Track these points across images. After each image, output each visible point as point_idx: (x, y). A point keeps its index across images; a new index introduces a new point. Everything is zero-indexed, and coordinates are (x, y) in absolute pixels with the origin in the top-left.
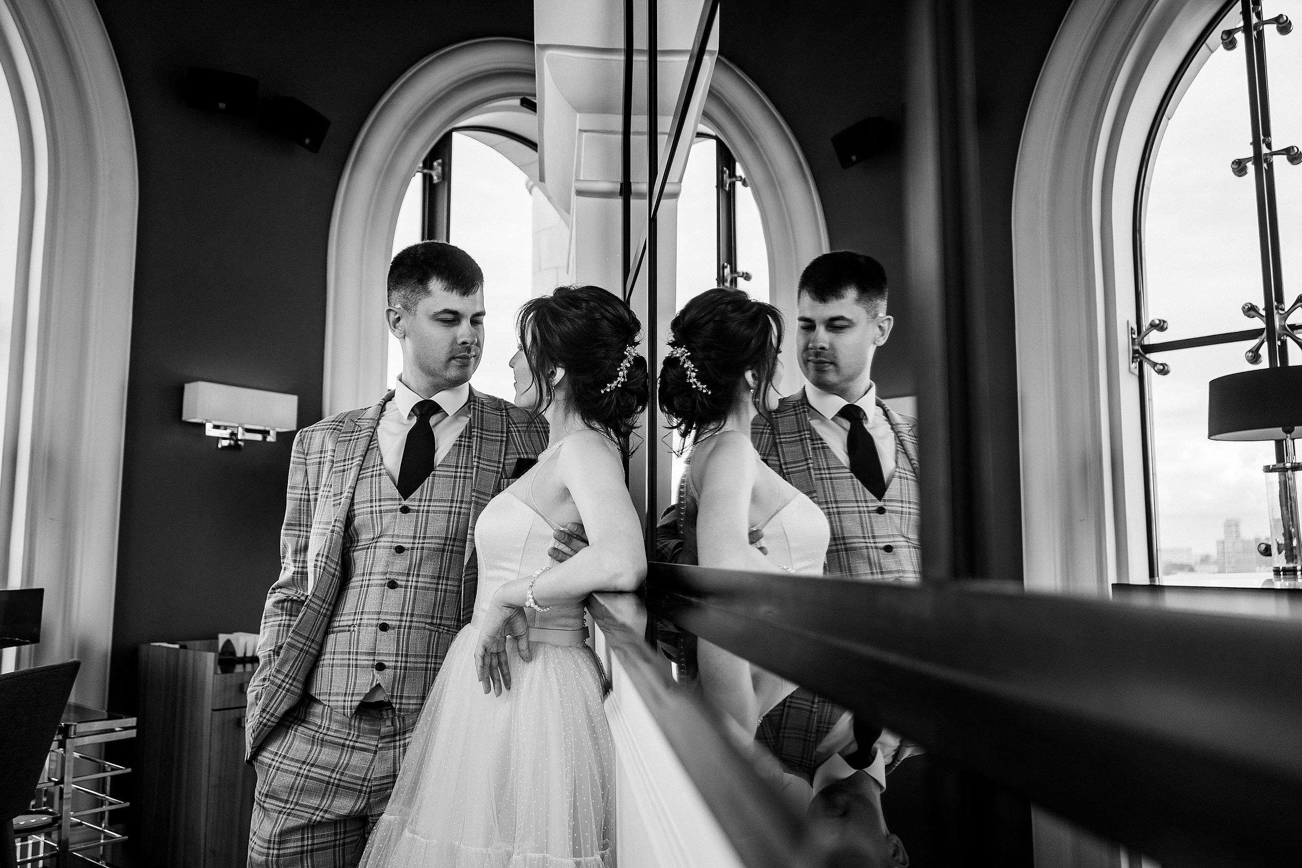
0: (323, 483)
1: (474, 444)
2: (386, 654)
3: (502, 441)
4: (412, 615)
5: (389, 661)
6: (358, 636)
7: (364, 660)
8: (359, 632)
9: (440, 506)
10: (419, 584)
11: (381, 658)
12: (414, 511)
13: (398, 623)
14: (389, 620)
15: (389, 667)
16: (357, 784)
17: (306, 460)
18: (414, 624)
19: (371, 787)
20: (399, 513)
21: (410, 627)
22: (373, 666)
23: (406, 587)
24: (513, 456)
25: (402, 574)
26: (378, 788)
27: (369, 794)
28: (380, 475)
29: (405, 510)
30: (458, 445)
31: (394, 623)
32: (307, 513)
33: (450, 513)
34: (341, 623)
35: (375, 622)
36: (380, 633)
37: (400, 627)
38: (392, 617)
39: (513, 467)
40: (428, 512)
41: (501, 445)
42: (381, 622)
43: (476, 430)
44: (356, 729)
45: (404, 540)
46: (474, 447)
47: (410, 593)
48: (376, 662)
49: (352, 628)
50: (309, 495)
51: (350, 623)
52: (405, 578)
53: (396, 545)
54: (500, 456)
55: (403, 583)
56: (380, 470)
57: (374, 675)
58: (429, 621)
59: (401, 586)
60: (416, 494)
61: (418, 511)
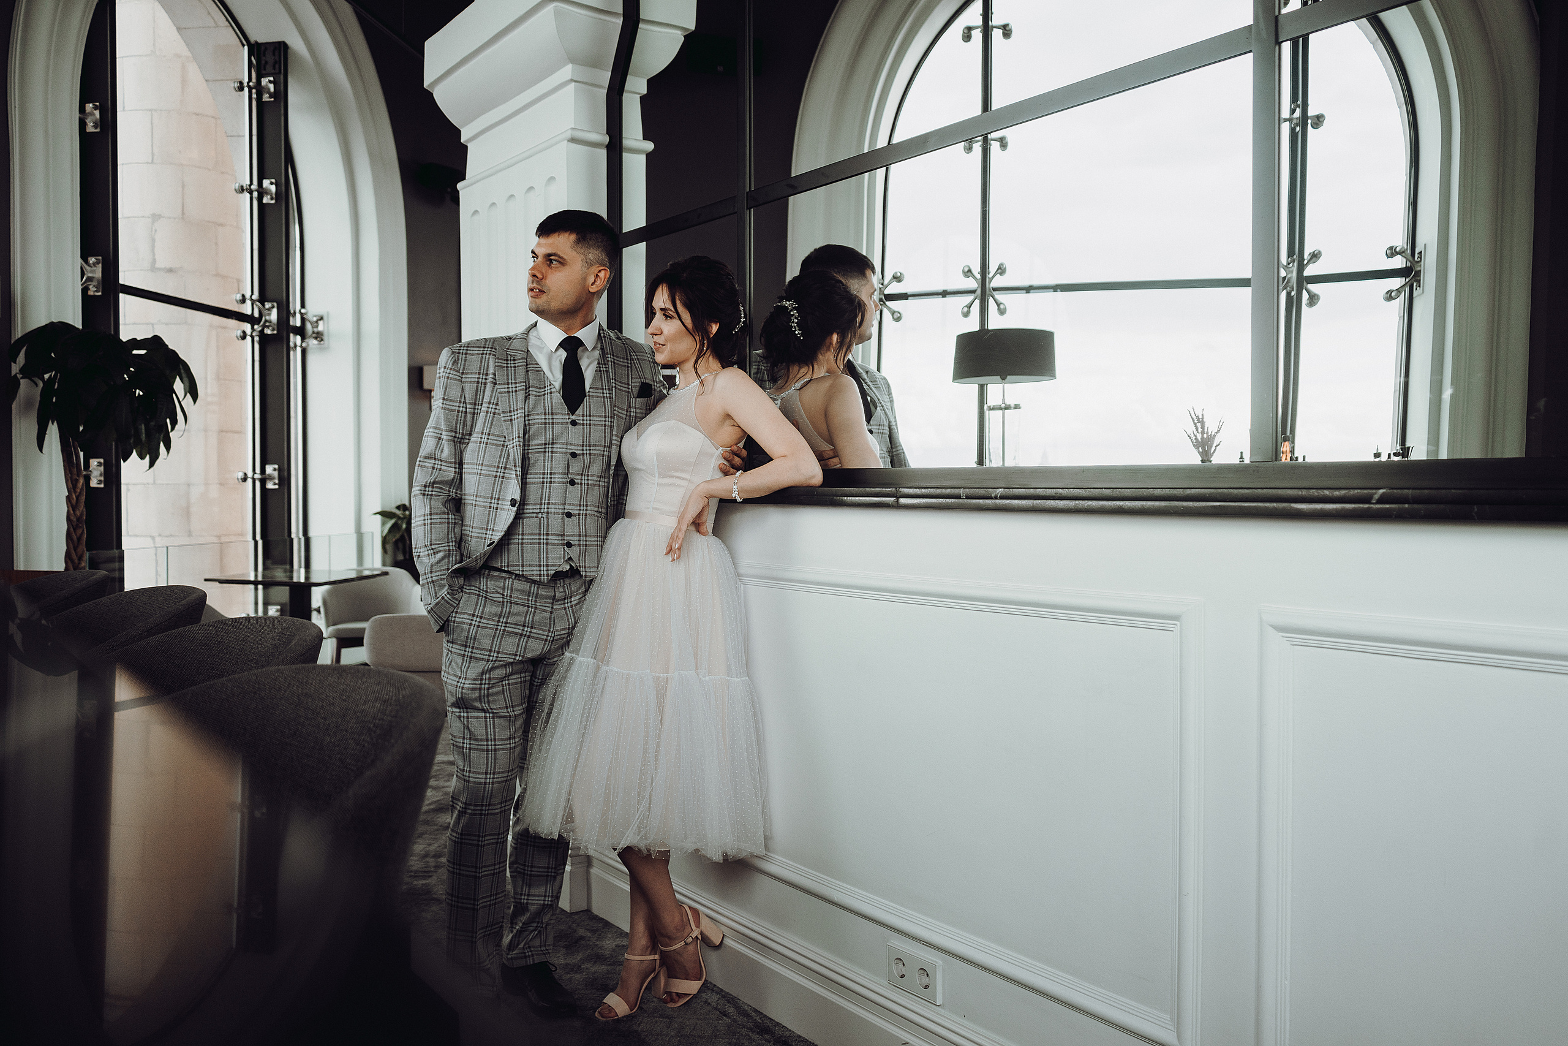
0: (487, 399)
1: (610, 368)
2: (572, 536)
3: (628, 367)
4: (587, 505)
5: (574, 540)
6: (548, 521)
7: (553, 539)
8: (547, 518)
9: (598, 421)
10: (590, 482)
11: (569, 538)
12: (580, 424)
13: (578, 512)
14: (571, 509)
15: (575, 545)
16: (543, 635)
17: (462, 378)
18: (588, 512)
19: (554, 637)
20: (569, 425)
21: (586, 515)
22: (563, 544)
23: (581, 484)
24: (637, 380)
25: (578, 474)
26: (559, 637)
27: (552, 643)
28: (551, 393)
29: (574, 423)
30: (598, 371)
31: (575, 512)
32: (464, 423)
33: (605, 426)
34: (528, 511)
35: (561, 511)
36: (566, 519)
37: (579, 514)
38: (574, 507)
39: (637, 389)
40: (590, 425)
41: (628, 370)
42: (566, 511)
43: (609, 356)
44: (534, 595)
45: (576, 448)
46: (611, 371)
47: (585, 488)
48: (565, 542)
49: (540, 515)
50: (466, 408)
51: (538, 511)
52: (580, 477)
53: (571, 451)
54: (628, 379)
55: (579, 481)
56: (551, 389)
57: (564, 549)
58: (596, 509)
59: (578, 484)
60: (579, 411)
61: (583, 424)
